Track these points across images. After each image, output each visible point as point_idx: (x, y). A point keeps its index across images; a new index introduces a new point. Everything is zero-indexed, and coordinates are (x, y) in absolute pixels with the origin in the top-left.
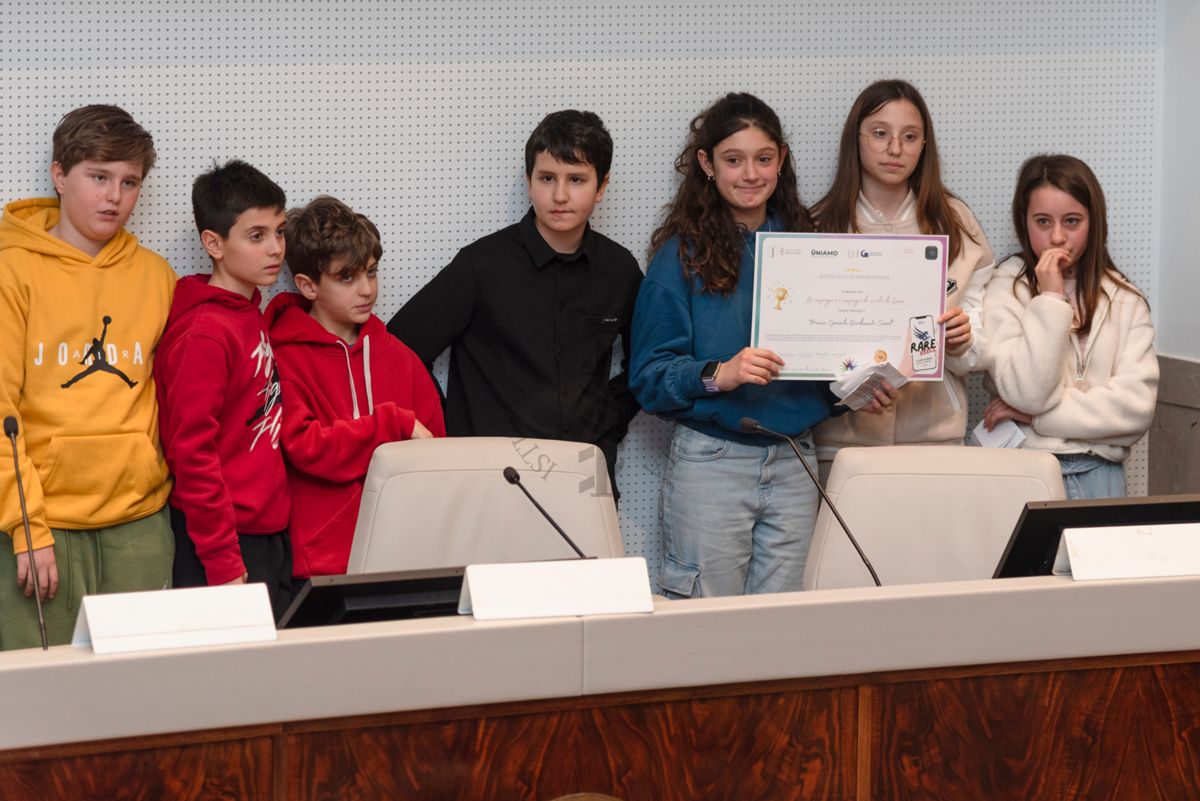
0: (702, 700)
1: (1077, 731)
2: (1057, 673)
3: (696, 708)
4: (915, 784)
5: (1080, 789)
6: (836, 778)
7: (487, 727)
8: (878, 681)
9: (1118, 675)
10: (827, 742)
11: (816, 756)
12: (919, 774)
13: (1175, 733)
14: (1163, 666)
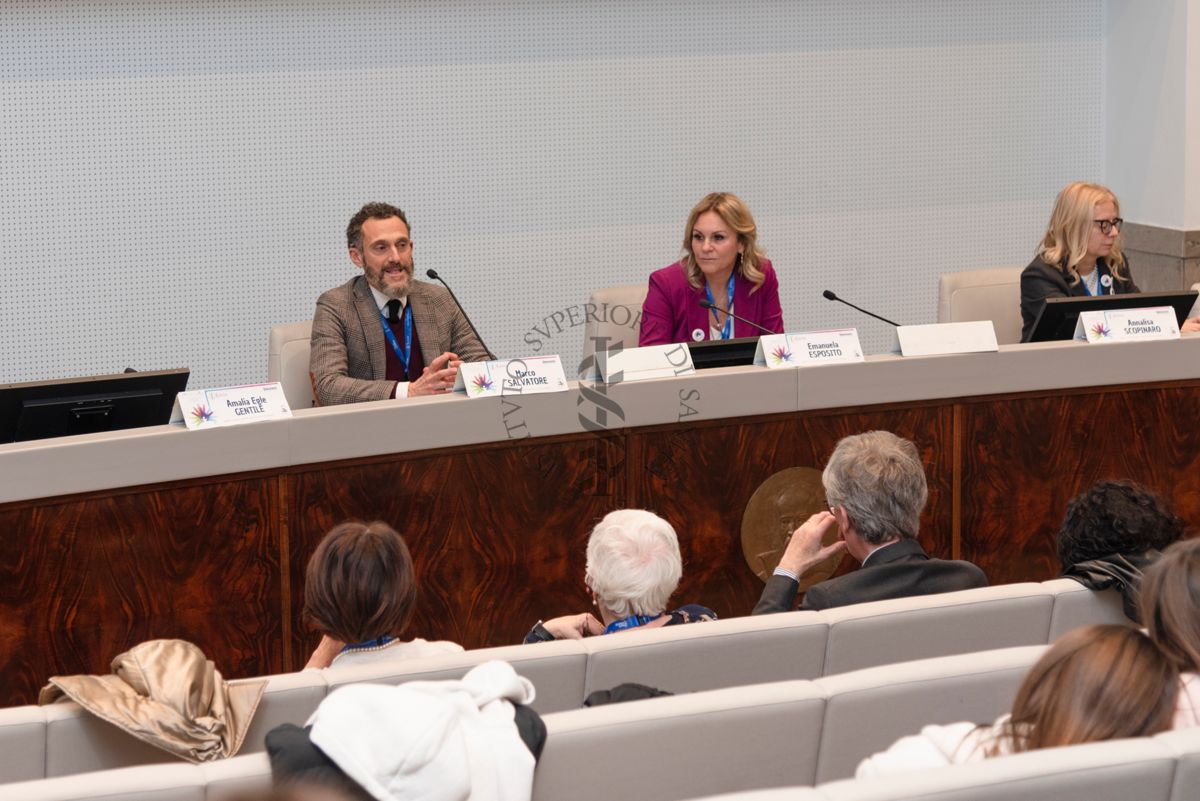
0: (864, 413)
1: (1079, 430)
2: (1067, 396)
3: (861, 418)
4: (986, 460)
5: (1081, 463)
6: (941, 457)
7: (744, 429)
8: (962, 401)
9: (1102, 397)
10: (936, 437)
11: (929, 445)
12: (988, 455)
13: (1135, 430)
14: (1128, 392)
